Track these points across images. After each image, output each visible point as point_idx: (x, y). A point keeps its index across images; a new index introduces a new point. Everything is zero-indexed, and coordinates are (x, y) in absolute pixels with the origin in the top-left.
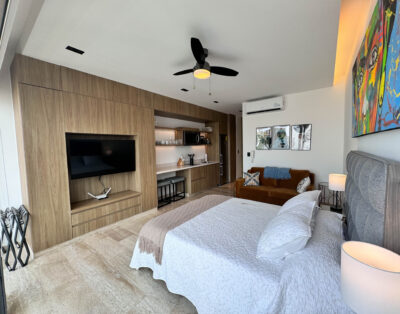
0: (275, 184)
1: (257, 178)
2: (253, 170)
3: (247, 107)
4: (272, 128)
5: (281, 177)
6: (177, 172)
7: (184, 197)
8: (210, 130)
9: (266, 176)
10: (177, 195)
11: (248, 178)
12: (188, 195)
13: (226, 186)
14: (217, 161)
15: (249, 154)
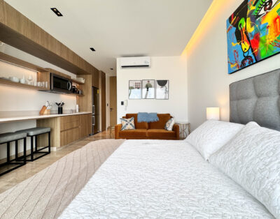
0: (147, 126)
1: (132, 122)
2: (128, 116)
3: (121, 62)
4: (142, 81)
5: (151, 120)
6: (39, 121)
7: (49, 152)
8: (83, 81)
9: (139, 120)
10: (37, 152)
11: (124, 123)
12: (54, 149)
13: (96, 135)
14: (90, 111)
15: (122, 103)
